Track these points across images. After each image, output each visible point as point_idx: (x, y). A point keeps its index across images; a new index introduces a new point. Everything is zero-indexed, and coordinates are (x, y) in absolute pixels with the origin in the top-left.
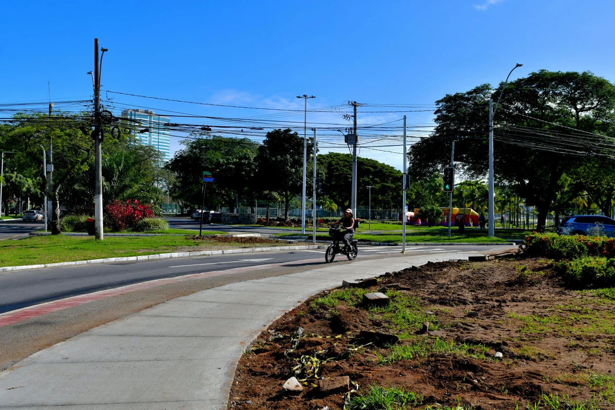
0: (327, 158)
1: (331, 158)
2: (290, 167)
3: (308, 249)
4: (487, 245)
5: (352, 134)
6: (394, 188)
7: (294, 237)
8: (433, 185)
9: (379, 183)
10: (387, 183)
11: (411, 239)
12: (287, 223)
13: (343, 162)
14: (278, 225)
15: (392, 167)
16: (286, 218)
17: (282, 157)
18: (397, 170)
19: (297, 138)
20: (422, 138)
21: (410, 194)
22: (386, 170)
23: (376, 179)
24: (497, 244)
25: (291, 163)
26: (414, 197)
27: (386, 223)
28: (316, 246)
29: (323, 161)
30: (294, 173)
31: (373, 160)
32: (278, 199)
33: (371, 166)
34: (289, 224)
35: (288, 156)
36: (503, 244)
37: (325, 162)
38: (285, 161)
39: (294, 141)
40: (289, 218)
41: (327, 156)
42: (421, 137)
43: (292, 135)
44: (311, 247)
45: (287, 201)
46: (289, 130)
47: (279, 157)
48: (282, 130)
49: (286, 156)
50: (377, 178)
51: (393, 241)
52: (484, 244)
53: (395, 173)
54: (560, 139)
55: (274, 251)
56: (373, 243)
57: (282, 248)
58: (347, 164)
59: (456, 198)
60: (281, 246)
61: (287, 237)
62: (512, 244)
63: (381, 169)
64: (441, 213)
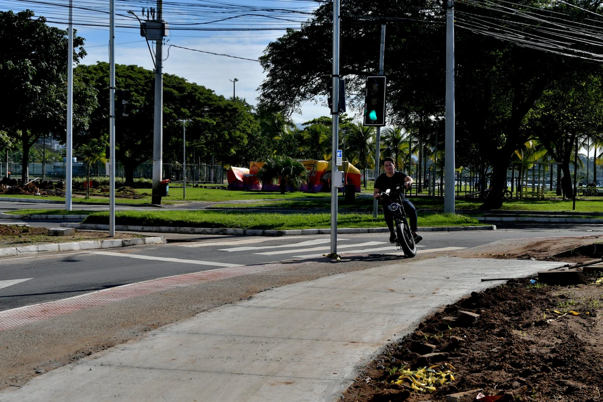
0: (95, 72)
1: (103, 71)
2: (31, 82)
3: (101, 249)
4: (449, 230)
5: (153, 21)
6: (213, 126)
7: (50, 216)
8: (269, 123)
9: (189, 117)
10: (202, 116)
11: (306, 222)
12: (26, 188)
13: (124, 79)
14: (9, 192)
15: (209, 90)
16: (24, 178)
17: (16, 63)
18: (219, 95)
19: (44, 29)
20: (289, 30)
21: (239, 137)
22: (201, 94)
23: (183, 110)
24: (466, 229)
25: (33, 75)
26: (246, 142)
27: (201, 187)
28: (118, 242)
29: (89, 77)
30: (40, 94)
31: (176, 78)
32: (7, 143)
33: (174, 87)
34: (31, 190)
35: (29, 63)
36: (476, 229)
37: (92, 79)
38: (22, 70)
39: (38, 34)
40: (30, 180)
41: (95, 68)
42: (287, 29)
43: (36, 21)
44: (107, 242)
45: (26, 147)
46: (28, 13)
47: (10, 62)
48: (15, 12)
49: (24, 61)
50: (185, 107)
51: (272, 227)
52: (442, 230)
53: (216, 101)
54: (568, 29)
55: (23, 256)
56: (230, 230)
57: (41, 247)
58: (132, 82)
59: (308, 146)
60: (38, 242)
61: (36, 216)
62: (491, 228)
63: (191, 92)
64: (302, 169)
